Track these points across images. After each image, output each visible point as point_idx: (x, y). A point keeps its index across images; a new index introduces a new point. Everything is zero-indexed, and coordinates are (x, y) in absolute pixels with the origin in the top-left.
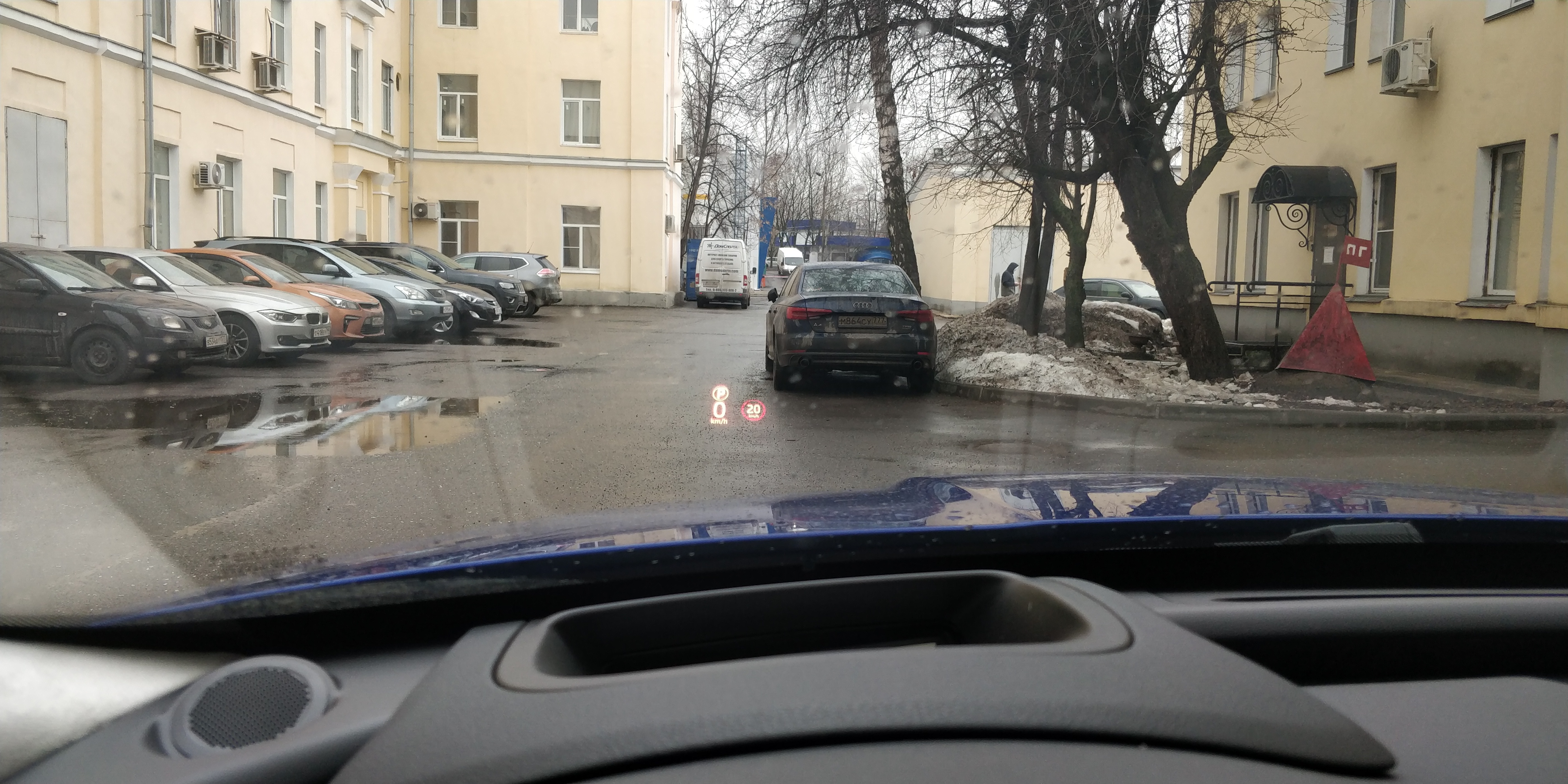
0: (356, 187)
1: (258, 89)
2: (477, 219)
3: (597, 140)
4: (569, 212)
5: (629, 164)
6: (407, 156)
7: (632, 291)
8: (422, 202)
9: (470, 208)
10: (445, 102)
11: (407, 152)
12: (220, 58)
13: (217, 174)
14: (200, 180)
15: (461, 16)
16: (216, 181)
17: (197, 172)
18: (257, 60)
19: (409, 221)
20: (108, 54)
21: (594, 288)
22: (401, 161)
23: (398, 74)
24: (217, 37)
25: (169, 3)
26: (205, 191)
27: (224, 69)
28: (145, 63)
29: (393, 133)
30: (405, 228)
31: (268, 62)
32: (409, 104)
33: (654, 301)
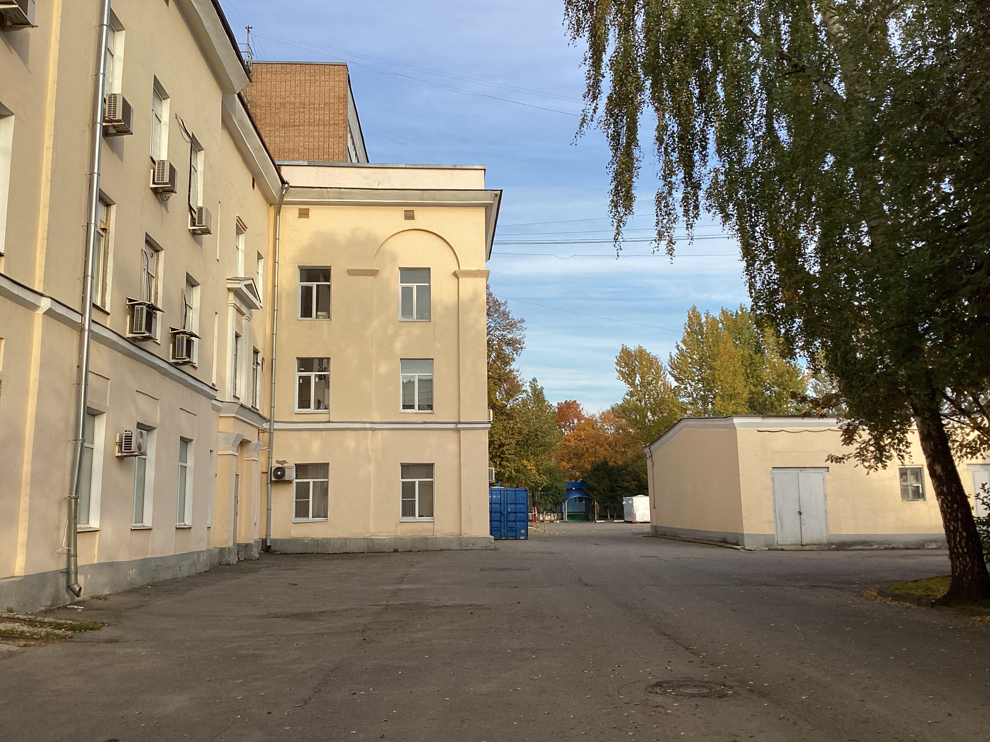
0: (237, 454)
1: (174, 361)
3: (430, 407)
5: (459, 426)
6: (268, 427)
7: (463, 536)
8: (280, 466)
10: (301, 380)
11: (268, 423)
12: (149, 327)
13: (141, 441)
14: (123, 448)
15: (317, 311)
16: (139, 448)
17: (121, 439)
18: (175, 334)
19: (268, 484)
20: (49, 313)
21: (428, 534)
22: (264, 431)
23: (263, 359)
24: (149, 306)
25: (106, 272)
26: (125, 458)
27: (151, 338)
28: (84, 325)
29: (258, 407)
30: (265, 490)
31: (185, 336)
32: (272, 383)
33: (484, 544)
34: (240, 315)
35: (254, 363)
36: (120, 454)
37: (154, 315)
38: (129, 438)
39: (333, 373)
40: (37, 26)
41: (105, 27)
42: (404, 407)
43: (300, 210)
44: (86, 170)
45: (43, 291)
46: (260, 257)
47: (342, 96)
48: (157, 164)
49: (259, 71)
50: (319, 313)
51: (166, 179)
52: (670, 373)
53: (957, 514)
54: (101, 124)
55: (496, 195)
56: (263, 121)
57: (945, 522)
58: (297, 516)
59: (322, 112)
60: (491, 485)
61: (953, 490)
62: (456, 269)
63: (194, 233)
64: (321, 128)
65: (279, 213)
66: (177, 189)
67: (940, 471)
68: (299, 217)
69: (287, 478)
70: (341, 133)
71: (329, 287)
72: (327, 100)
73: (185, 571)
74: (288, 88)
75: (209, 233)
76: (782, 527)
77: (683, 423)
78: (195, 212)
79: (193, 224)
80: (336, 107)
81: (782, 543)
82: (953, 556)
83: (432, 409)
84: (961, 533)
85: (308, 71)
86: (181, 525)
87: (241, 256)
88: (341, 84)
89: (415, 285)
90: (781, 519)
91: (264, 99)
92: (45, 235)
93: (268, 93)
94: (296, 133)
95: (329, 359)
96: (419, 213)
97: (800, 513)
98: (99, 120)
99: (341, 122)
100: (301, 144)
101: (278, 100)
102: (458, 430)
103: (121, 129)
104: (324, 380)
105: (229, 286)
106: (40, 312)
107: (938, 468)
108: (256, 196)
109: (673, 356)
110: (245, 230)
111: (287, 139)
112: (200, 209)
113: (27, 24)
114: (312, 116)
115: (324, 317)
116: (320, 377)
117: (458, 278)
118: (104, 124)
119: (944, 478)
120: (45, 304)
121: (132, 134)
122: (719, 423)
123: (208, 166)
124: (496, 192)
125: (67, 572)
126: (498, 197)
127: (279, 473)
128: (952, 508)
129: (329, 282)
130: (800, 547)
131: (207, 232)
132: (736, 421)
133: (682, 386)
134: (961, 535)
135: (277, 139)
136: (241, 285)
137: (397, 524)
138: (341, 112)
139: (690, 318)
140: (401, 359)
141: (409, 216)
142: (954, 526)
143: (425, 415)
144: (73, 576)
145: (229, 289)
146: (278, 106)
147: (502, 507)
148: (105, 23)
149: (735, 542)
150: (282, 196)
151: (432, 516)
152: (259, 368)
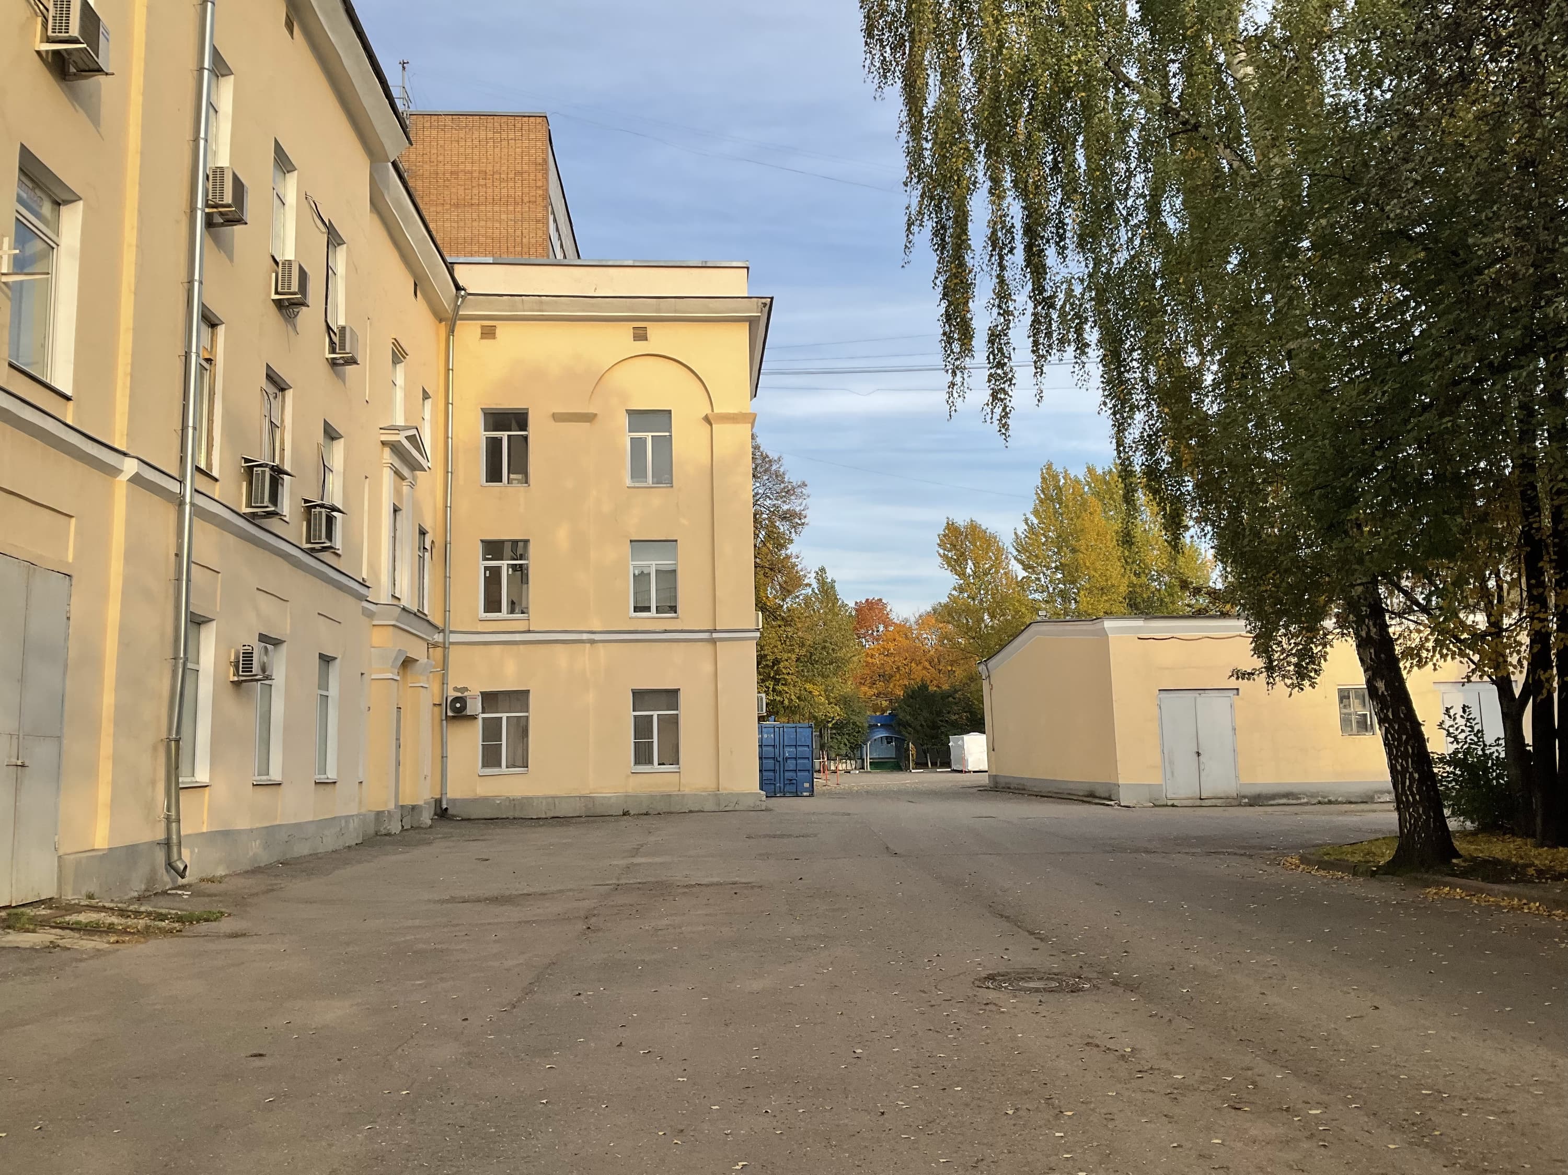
0: (398, 678)
1: (309, 546)
2: (527, 712)
3: (673, 609)
4: (641, 697)
5: (715, 635)
6: (441, 640)
7: (721, 791)
8: (459, 694)
9: (520, 698)
10: (488, 572)
11: (441, 634)
12: (274, 499)
13: (265, 659)
14: (241, 669)
15: (509, 473)
16: (264, 670)
17: (237, 657)
18: (309, 508)
19: (442, 720)
20: (136, 479)
21: (673, 790)
22: (435, 645)
23: (433, 542)
24: (272, 468)
25: (212, 421)
26: (244, 684)
27: (277, 514)
28: (184, 496)
29: (426, 612)
30: (437, 729)
31: (323, 510)
32: (445, 577)
33: (751, 802)
34: (398, 479)
35: (419, 548)
36: (236, 679)
37: (280, 481)
38: (248, 656)
39: (535, 562)
40: (113, 74)
41: (206, 73)
42: (636, 609)
43: (483, 327)
44: (183, 276)
45: (128, 448)
46: (426, 396)
47: (540, 160)
48: (280, 265)
49: (420, 126)
50: (512, 476)
51: (295, 287)
52: (1015, 558)
53: (1406, 749)
54: (203, 211)
55: (765, 304)
56: (426, 199)
57: (1390, 759)
58: (484, 766)
59: (511, 184)
60: (761, 719)
61: (1402, 716)
62: (709, 411)
63: (333, 363)
64: (511, 208)
65: (453, 332)
66: (310, 299)
67: (1383, 689)
68: (482, 338)
69: (469, 712)
70: (540, 215)
71: (526, 438)
72: (519, 168)
73: (330, 842)
74: (462, 150)
75: (355, 363)
76: (1172, 773)
77: (1033, 628)
78: (335, 334)
79: (333, 351)
80: (532, 177)
81: (1174, 796)
82: (1401, 805)
83: (676, 612)
84: (1411, 774)
85: (490, 125)
86: (322, 778)
87: (399, 395)
88: (539, 144)
89: (651, 434)
90: (1171, 763)
91: (427, 167)
92: (129, 369)
93: (434, 157)
94: (475, 216)
95: (526, 542)
96: (653, 330)
97: (1198, 754)
98: (200, 205)
99: (539, 200)
100: (483, 231)
101: (448, 167)
102: (714, 641)
103: (230, 217)
104: (521, 572)
105: (384, 438)
106: (124, 478)
107: (1381, 685)
108: (418, 310)
109: (1020, 533)
110: (404, 358)
111: (462, 224)
112: (343, 329)
113: (100, 70)
114: (497, 190)
115: (519, 481)
116: (514, 567)
117: (711, 425)
118: (207, 210)
119: (1389, 698)
120: (130, 467)
121: (246, 223)
122: (1085, 628)
123: (352, 267)
124: (764, 301)
125: (167, 844)
126: (768, 307)
127: (458, 705)
128: (1400, 739)
129: (525, 430)
130: (1198, 802)
131: (352, 361)
132: (1108, 624)
133: (1033, 577)
134: (1412, 778)
135: (447, 224)
136: (401, 437)
137: (628, 776)
138: (539, 184)
139: (1043, 478)
140: (631, 541)
141: (640, 335)
142: (1402, 765)
143: (666, 621)
144: (175, 850)
145: (384, 443)
146: (448, 176)
147: (777, 750)
148: (206, 65)
149: (1107, 795)
150: (457, 308)
151: (678, 764)
152: (427, 555)
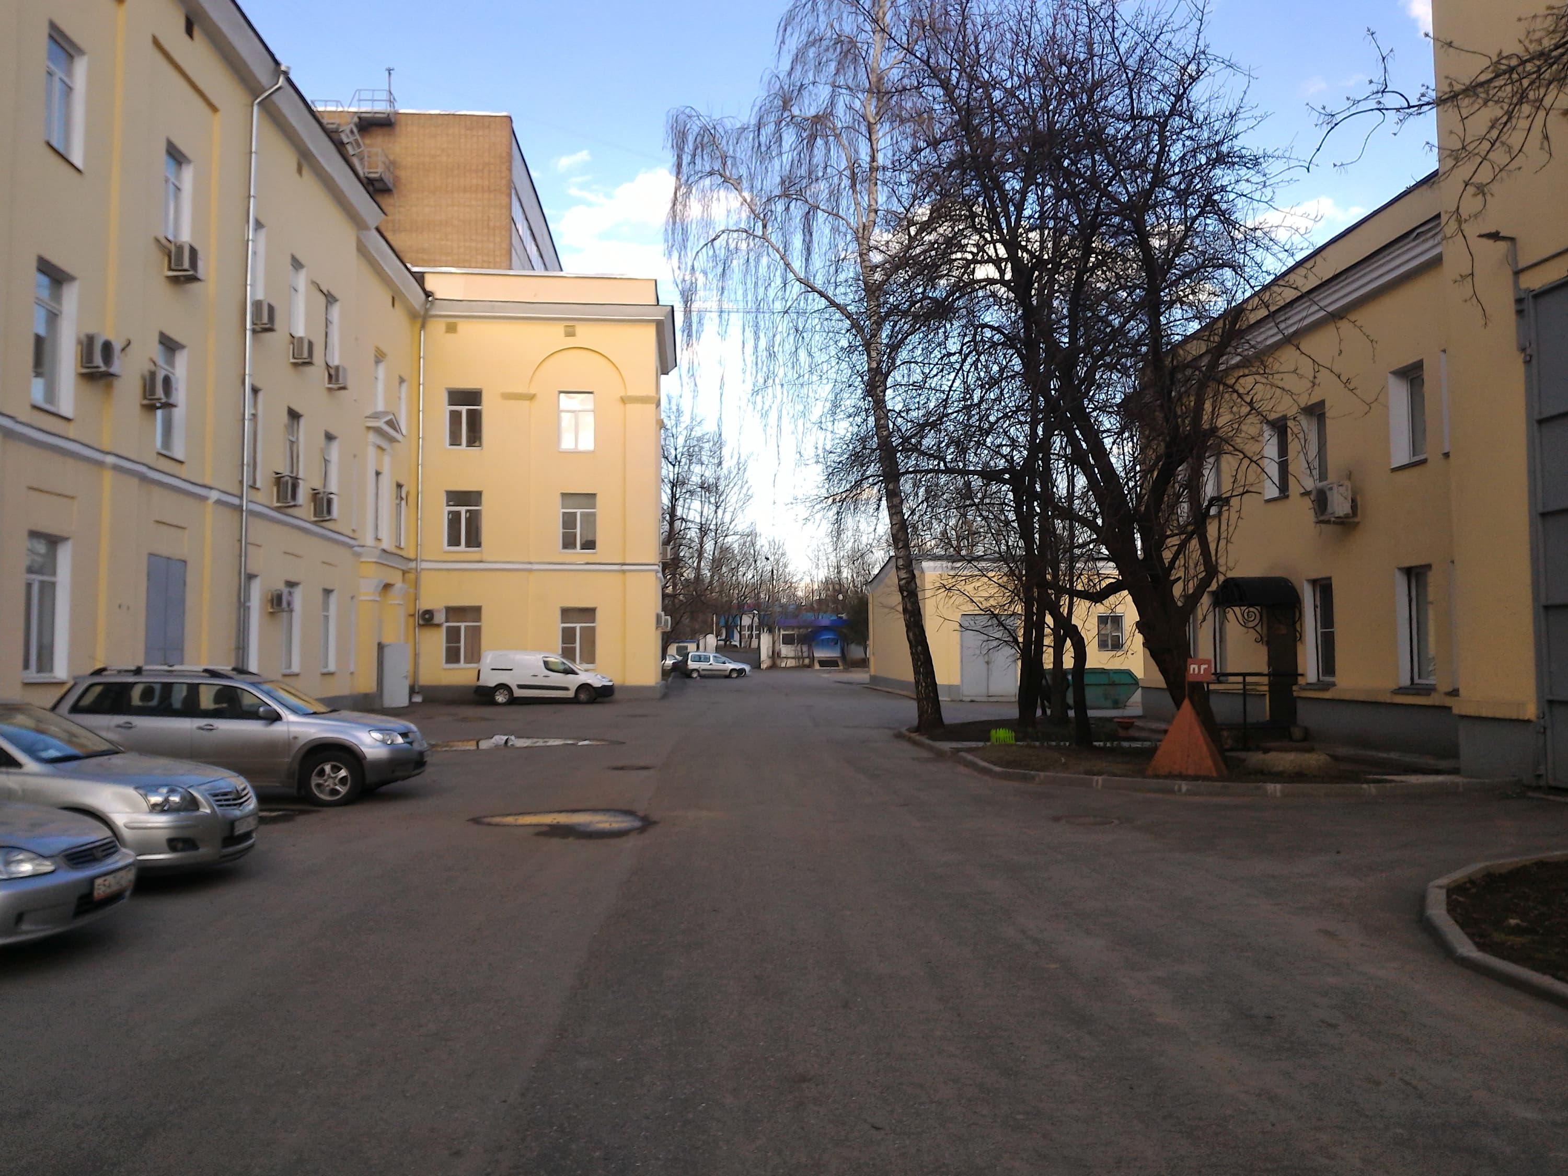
0: (378, 599)
1: (316, 519)
2: (481, 622)
3: (593, 546)
4: (567, 613)
5: (625, 567)
6: (415, 567)
7: (626, 684)
8: (429, 608)
9: (474, 612)
10: (450, 515)
11: (414, 562)
12: (293, 496)
13: (289, 597)
14: (274, 604)
15: (467, 439)
16: (288, 603)
17: (273, 597)
18: (316, 495)
19: (415, 627)
20: (218, 502)
22: (408, 572)
23: (407, 492)
24: (292, 477)
25: (256, 452)
26: (276, 613)
27: (295, 504)
28: (242, 506)
29: (403, 545)
30: (412, 633)
31: (325, 495)
32: (418, 519)
34: (380, 451)
35: (397, 499)
36: (271, 610)
37: (297, 484)
38: (279, 595)
39: (486, 508)
42: (565, 546)
43: (447, 324)
44: (240, 372)
45: (212, 483)
46: (402, 380)
48: (296, 340)
50: (470, 441)
51: (306, 354)
54: (250, 329)
58: (447, 662)
59: (480, 175)
62: (623, 394)
63: (331, 390)
65: (424, 327)
66: (315, 358)
68: (447, 332)
69: (436, 621)
70: (503, 204)
71: (480, 412)
72: (486, 160)
74: (439, 144)
75: (347, 389)
78: (332, 371)
79: (330, 381)
80: (498, 168)
81: (968, 694)
83: (595, 549)
86: (325, 671)
87: (380, 387)
88: (504, 140)
91: (409, 159)
93: (415, 151)
95: (480, 493)
96: (581, 329)
97: (988, 663)
98: (248, 327)
99: (502, 188)
101: (427, 159)
102: (623, 572)
103: (267, 328)
104: (475, 515)
105: (369, 424)
108: (396, 315)
110: (385, 358)
112: (337, 368)
113: (198, 280)
114: (468, 180)
115: (475, 446)
116: (471, 512)
117: (625, 405)
118: (252, 327)
121: (276, 328)
123: (343, 313)
127: (427, 616)
129: (480, 406)
130: (986, 699)
131: (344, 388)
136: (381, 424)
138: (504, 174)
140: (562, 494)
143: (588, 556)
145: (369, 428)
146: (427, 166)
148: (251, 238)
150: (427, 310)
151: (594, 663)
152: (403, 503)
